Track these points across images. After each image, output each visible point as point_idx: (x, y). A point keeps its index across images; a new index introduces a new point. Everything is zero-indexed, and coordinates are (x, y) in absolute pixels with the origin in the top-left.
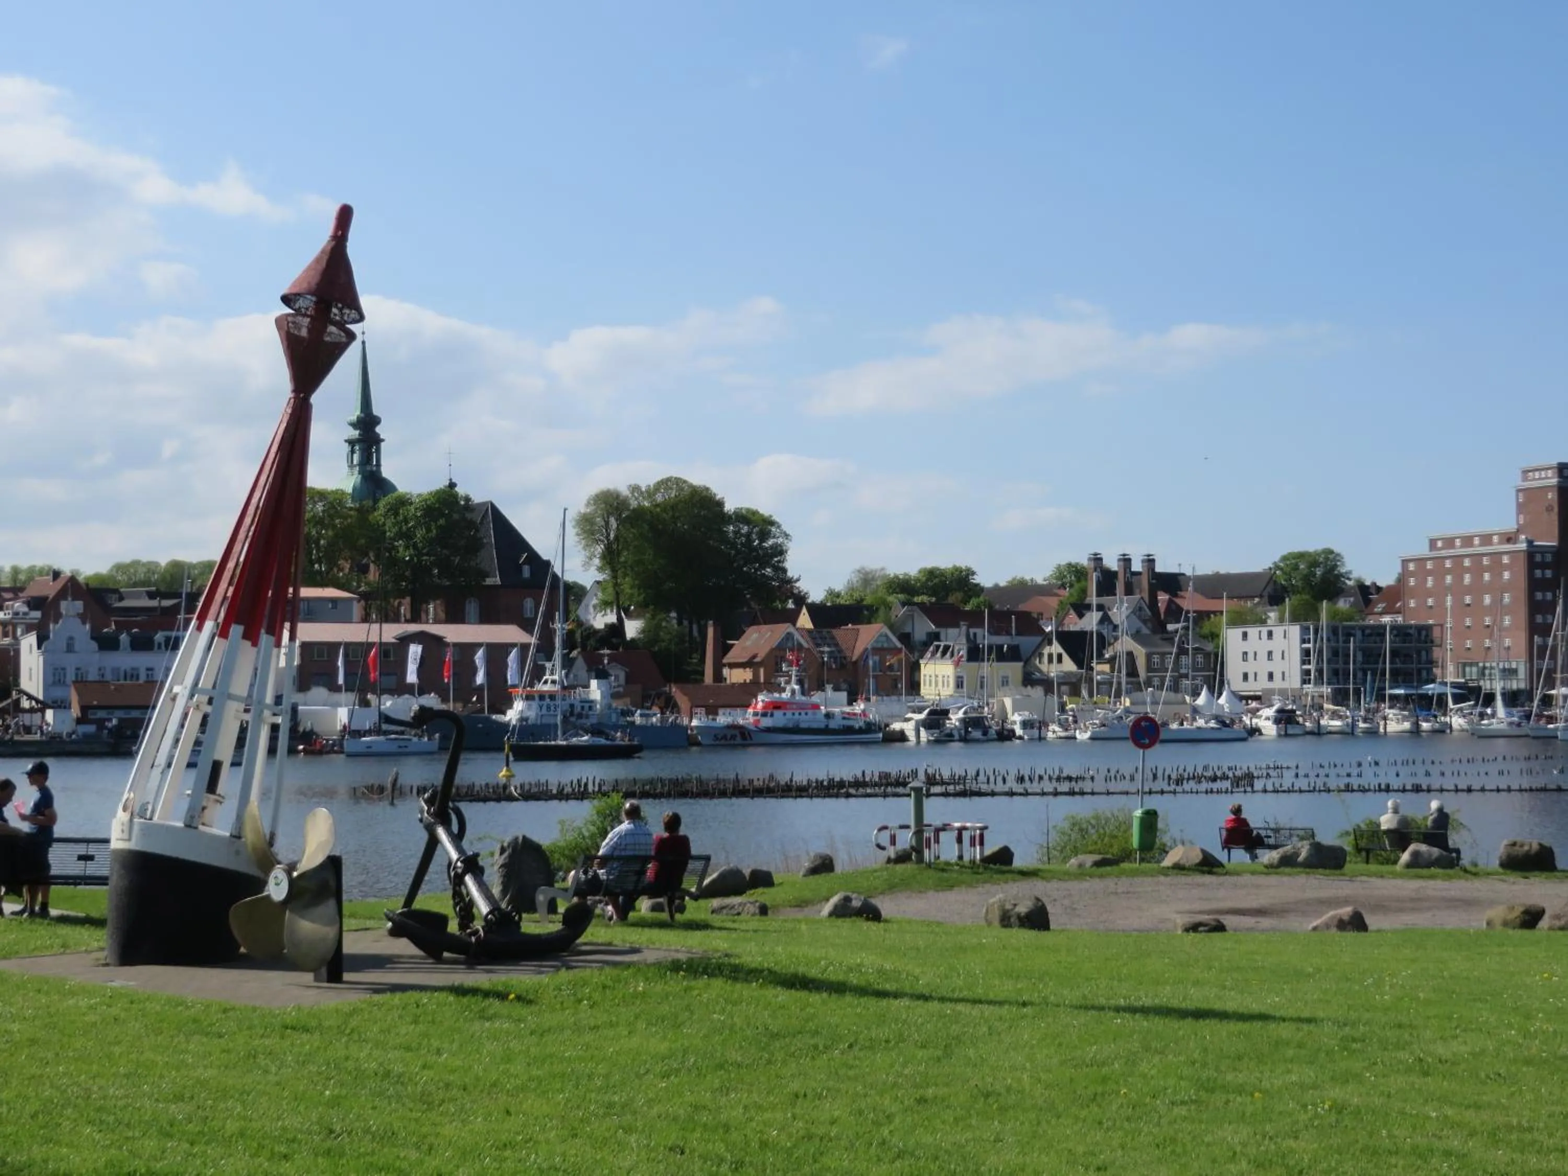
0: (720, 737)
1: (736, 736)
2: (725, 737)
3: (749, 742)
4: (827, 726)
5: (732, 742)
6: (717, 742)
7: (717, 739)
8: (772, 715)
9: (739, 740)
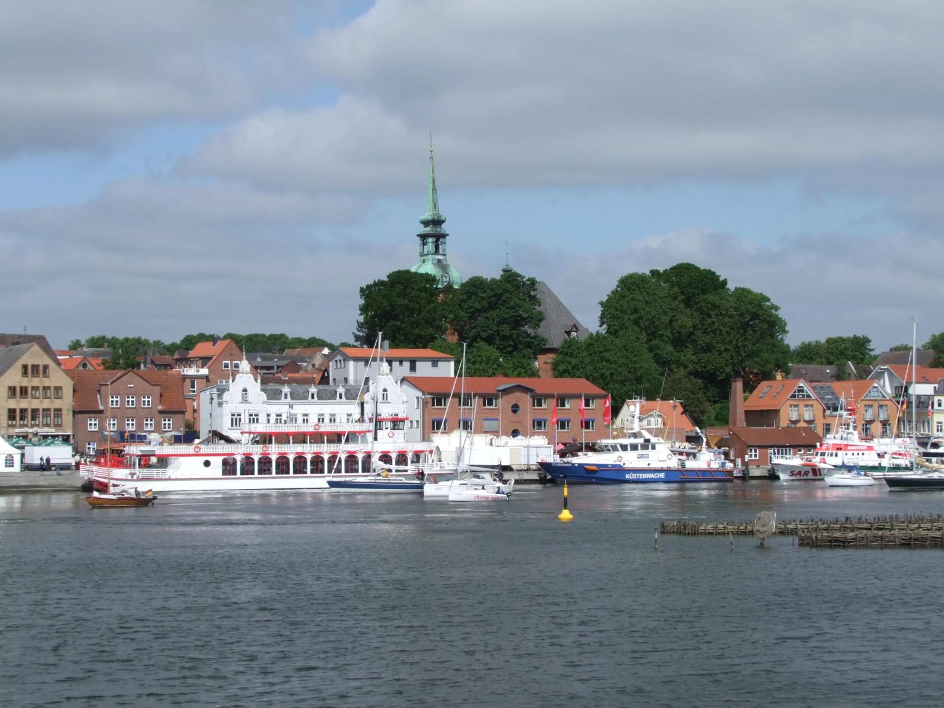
0: (795, 473)
1: (809, 472)
2: (799, 473)
3: (819, 477)
4: (880, 464)
5: (805, 477)
6: (793, 478)
7: (793, 474)
8: (836, 455)
9: (811, 476)
